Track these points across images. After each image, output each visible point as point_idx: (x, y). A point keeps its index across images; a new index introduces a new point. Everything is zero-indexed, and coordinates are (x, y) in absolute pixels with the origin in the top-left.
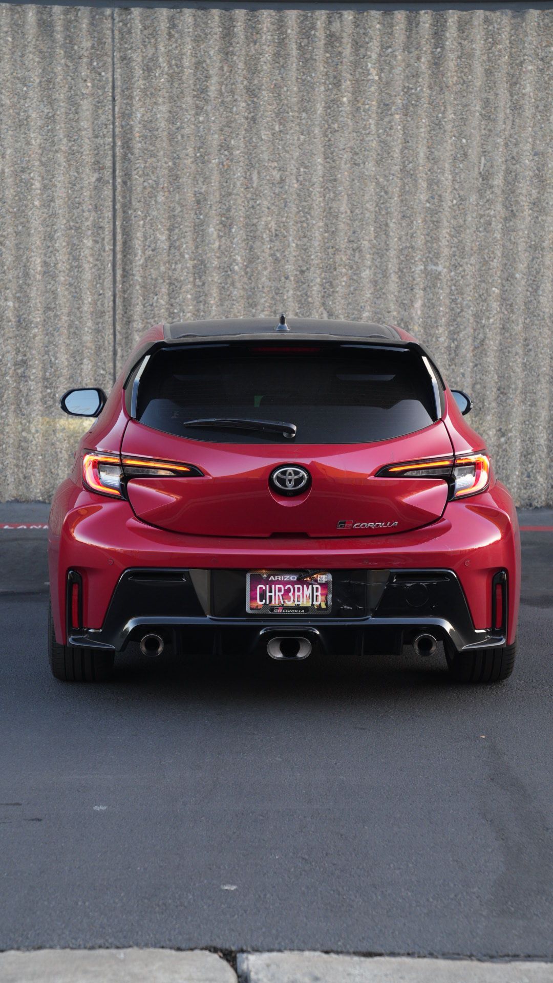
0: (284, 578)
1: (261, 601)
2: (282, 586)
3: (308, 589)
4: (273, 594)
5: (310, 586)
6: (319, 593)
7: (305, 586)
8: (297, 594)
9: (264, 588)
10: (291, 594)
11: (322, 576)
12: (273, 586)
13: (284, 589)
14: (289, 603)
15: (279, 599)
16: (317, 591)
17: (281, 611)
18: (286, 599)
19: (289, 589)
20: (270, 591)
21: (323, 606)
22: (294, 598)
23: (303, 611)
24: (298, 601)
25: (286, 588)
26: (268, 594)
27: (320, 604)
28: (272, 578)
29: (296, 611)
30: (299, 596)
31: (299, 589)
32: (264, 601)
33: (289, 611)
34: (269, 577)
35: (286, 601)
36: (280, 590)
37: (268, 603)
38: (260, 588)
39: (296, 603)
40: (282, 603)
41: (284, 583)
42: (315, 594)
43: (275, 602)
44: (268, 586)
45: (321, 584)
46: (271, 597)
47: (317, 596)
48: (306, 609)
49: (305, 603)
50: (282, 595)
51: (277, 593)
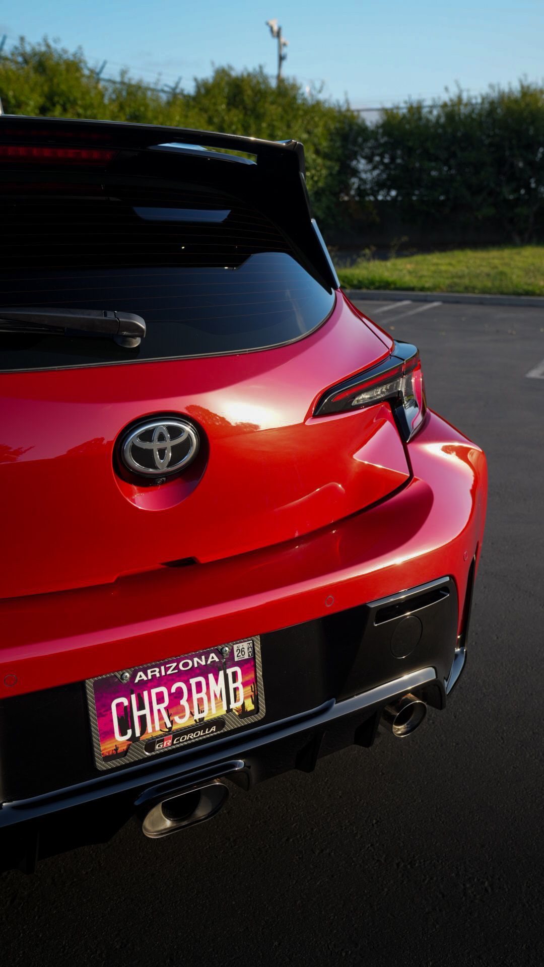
0: (167, 669)
1: (123, 733)
2: (163, 689)
3: (217, 680)
4: (147, 711)
5: (221, 673)
6: (239, 684)
7: (211, 676)
8: (195, 696)
9: (126, 703)
10: (184, 702)
11: (241, 645)
12: (146, 693)
13: (170, 694)
14: (182, 722)
15: (161, 718)
16: (235, 681)
17: (169, 742)
18: (176, 714)
19: (179, 690)
20: (141, 706)
21: (250, 706)
22: (191, 707)
23: (214, 729)
24: (201, 711)
25: (173, 690)
26: (136, 714)
27: (243, 705)
28: (140, 676)
29: (201, 733)
30: (200, 701)
31: (199, 685)
32: (130, 732)
33: (186, 737)
34: (133, 676)
35: (176, 718)
36: (160, 699)
37: (138, 734)
38: (119, 705)
39: (197, 716)
40: (169, 725)
41: (167, 681)
42: (232, 686)
43: (154, 729)
44: (133, 697)
45: (240, 664)
46: (142, 719)
47: (236, 689)
48: (219, 722)
49: (213, 710)
50: (166, 709)
51: (156, 707)
